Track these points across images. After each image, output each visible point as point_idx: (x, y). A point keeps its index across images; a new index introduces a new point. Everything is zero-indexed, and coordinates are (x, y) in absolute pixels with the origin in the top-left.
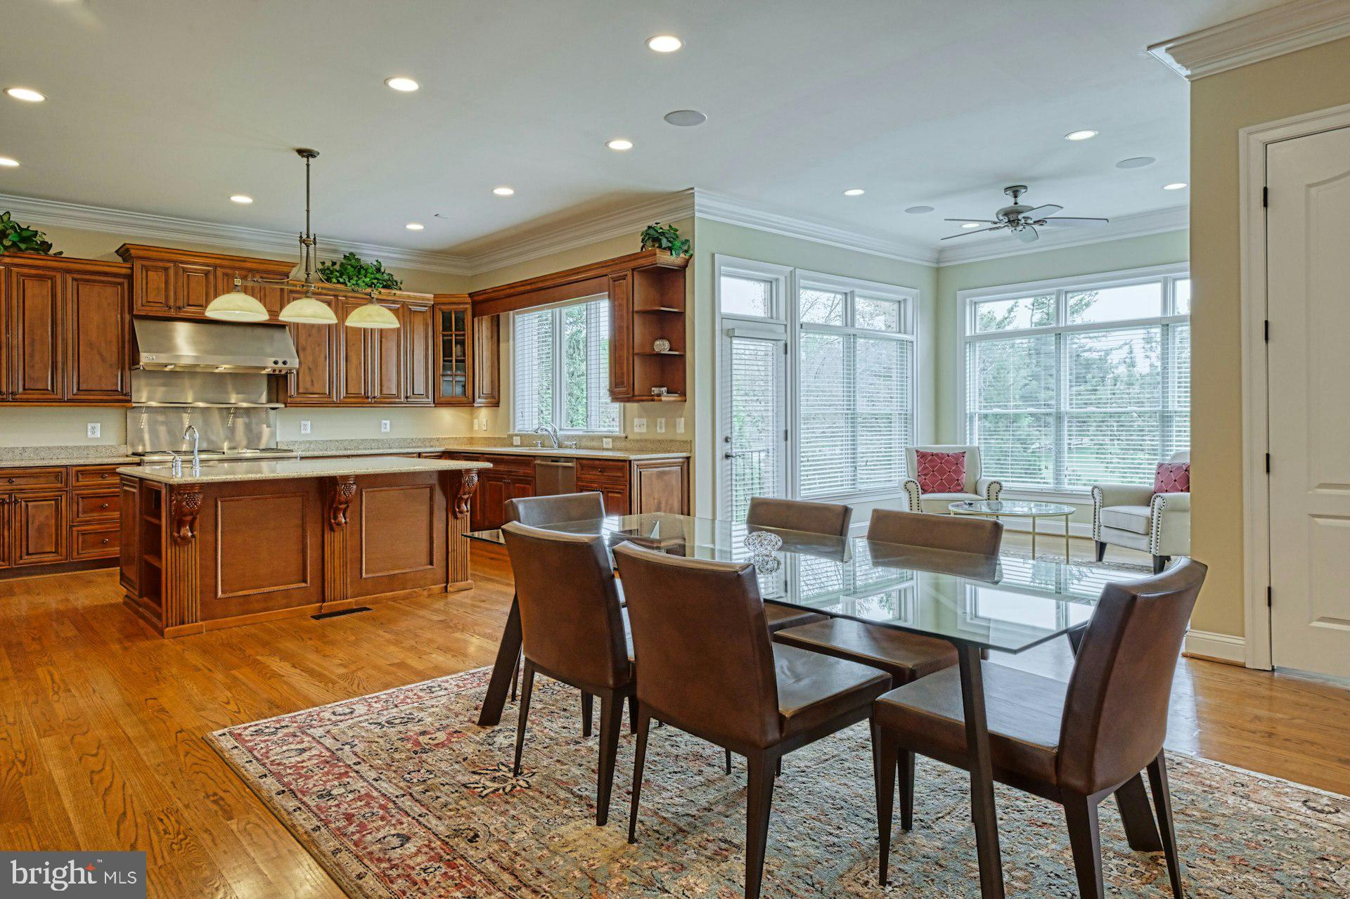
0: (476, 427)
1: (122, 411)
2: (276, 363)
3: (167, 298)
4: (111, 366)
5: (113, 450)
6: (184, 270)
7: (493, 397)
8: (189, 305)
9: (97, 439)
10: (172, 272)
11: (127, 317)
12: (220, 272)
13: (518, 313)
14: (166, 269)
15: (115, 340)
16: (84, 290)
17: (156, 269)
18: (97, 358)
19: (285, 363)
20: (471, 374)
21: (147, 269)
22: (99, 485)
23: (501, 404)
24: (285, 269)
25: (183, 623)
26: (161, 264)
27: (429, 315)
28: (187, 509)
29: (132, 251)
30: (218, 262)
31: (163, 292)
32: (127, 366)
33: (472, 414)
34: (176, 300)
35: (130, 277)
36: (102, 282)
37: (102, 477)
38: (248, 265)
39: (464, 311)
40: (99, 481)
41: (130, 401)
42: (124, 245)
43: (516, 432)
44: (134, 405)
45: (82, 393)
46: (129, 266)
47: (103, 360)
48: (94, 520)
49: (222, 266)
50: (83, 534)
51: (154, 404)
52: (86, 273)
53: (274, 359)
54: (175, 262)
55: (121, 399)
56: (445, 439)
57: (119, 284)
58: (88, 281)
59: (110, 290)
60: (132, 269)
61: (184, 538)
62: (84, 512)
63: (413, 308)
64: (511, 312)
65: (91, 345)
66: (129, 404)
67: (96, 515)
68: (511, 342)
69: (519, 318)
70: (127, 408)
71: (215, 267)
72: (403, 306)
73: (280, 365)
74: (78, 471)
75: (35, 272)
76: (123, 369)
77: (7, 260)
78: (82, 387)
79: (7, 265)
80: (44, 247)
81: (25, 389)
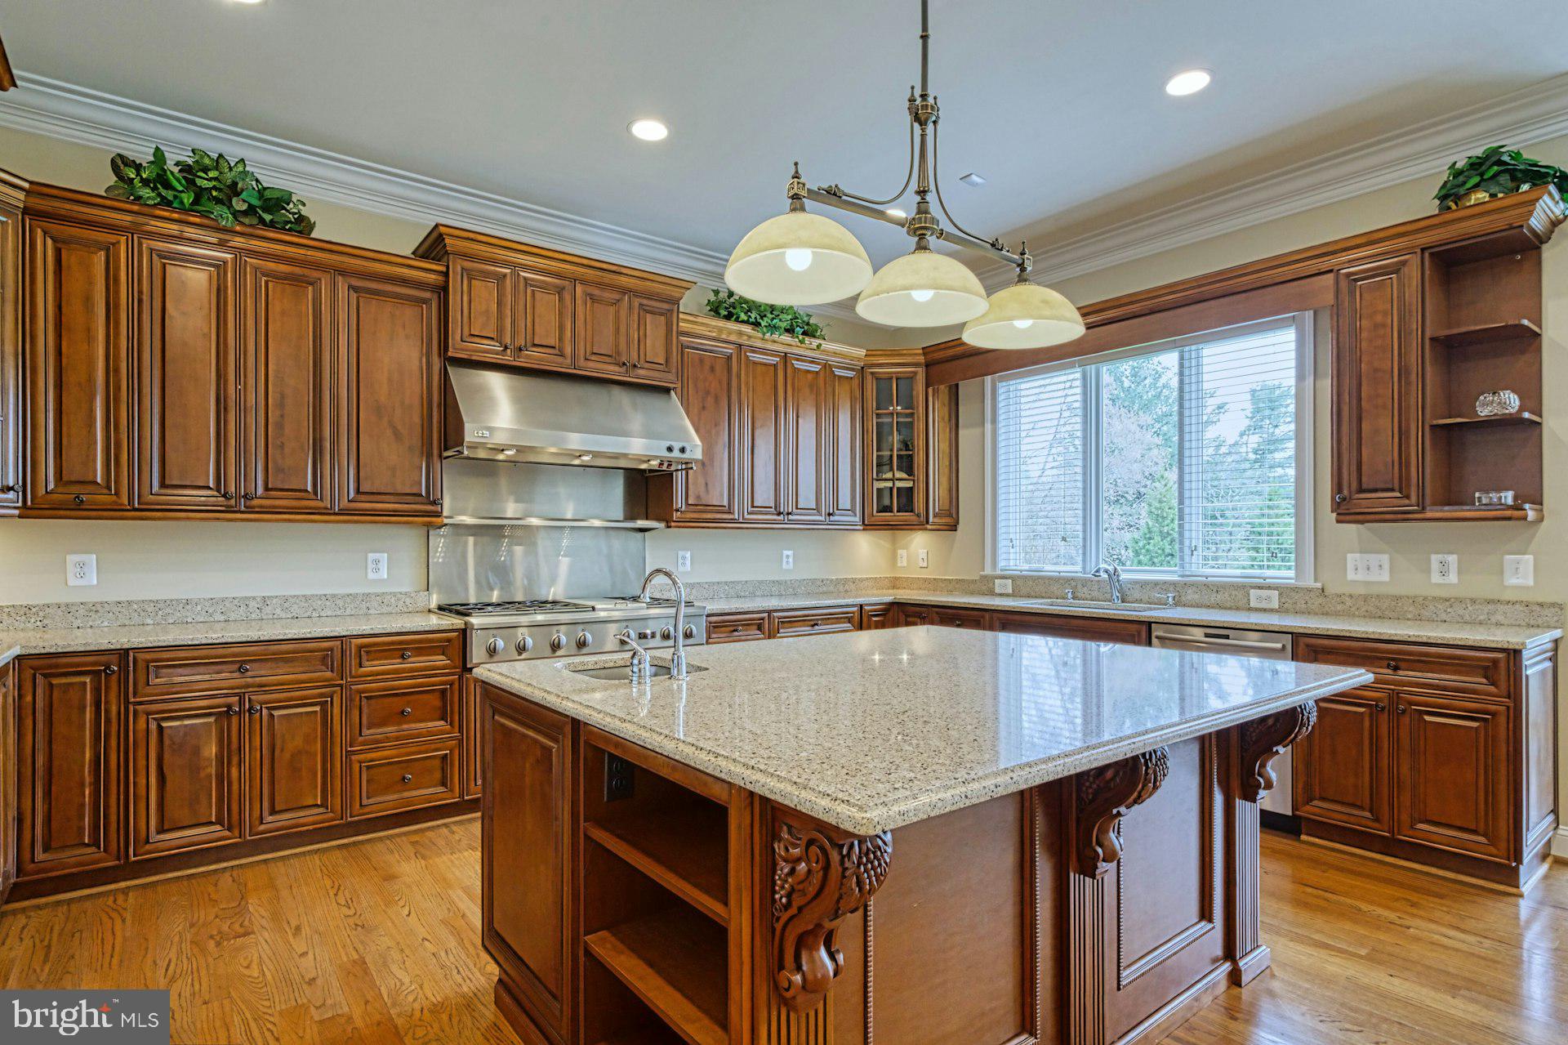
0: (902, 562)
1: (422, 530)
2: (670, 449)
3: (500, 330)
4: (410, 448)
5: (408, 601)
6: (527, 282)
7: (950, 515)
8: (535, 345)
9: (382, 580)
10: (508, 285)
11: (437, 361)
13: (1002, 379)
14: (500, 279)
15: (416, 402)
16: (370, 308)
17: (486, 275)
18: (389, 432)
19: (683, 450)
20: (922, 477)
21: (470, 275)
22: (396, 671)
23: (960, 527)
24: (675, 293)
26: (492, 268)
27: (855, 383)
29: (448, 241)
30: (578, 270)
31: (493, 320)
32: (435, 452)
33: (894, 541)
34: (513, 337)
35: (442, 290)
36: (394, 293)
37: (402, 657)
38: (623, 280)
39: (912, 377)
40: (396, 664)
41: (439, 514)
42: (437, 226)
43: (999, 572)
44: (444, 521)
45: (363, 497)
46: (444, 269)
47: (397, 435)
48: (388, 739)
49: (584, 282)
50: (368, 768)
51: (467, 520)
52: (369, 278)
53: (668, 444)
54: (513, 265)
55: (426, 511)
56: (862, 580)
57: (424, 301)
58: (375, 292)
59: (409, 313)
60: (446, 274)
62: (372, 725)
63: (838, 372)
64: (988, 379)
65: (378, 410)
66: (439, 520)
67: (390, 729)
68: (988, 426)
69: (1002, 388)
70: (429, 525)
71: (574, 279)
72: (825, 366)
73: (676, 454)
74: (360, 647)
75: (283, 268)
76: (429, 456)
77: (239, 241)
78: (364, 488)
79: (238, 252)
80: (302, 225)
81: (267, 489)
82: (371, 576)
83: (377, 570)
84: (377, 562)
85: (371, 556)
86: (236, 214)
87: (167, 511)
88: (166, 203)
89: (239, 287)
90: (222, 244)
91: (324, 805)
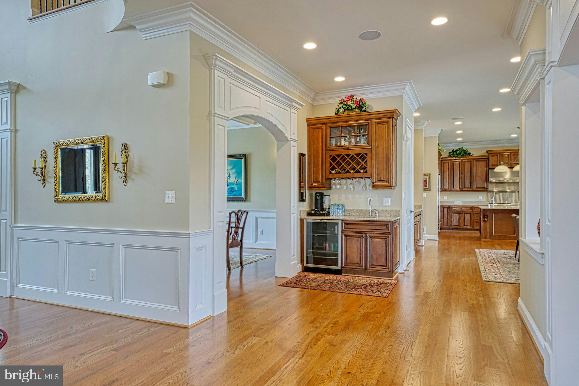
1: (486, 192)
3: (497, 163)
5: (485, 202)
6: (502, 155)
9: (481, 200)
10: (498, 156)
11: (487, 169)
12: (512, 154)
14: (497, 156)
15: (484, 175)
16: (478, 163)
17: (495, 156)
18: (480, 180)
21: (492, 156)
25: (485, 239)
26: (496, 154)
28: (485, 214)
29: (489, 152)
30: (511, 151)
35: (488, 159)
36: (481, 161)
41: (488, 190)
42: (488, 150)
44: (489, 191)
46: (488, 156)
47: (482, 180)
48: (478, 219)
52: (478, 159)
54: (499, 153)
55: (486, 189)
57: (486, 161)
58: (479, 161)
59: (483, 163)
61: (485, 221)
62: (476, 217)
65: (479, 176)
71: (511, 153)
74: (475, 207)
75: (467, 160)
76: (486, 182)
77: (462, 158)
78: (477, 187)
79: (462, 160)
80: (469, 154)
81: (465, 188)
82: (479, 199)
83: (480, 198)
84: (480, 197)
85: (480, 196)
86: (461, 156)
87: (454, 191)
88: (454, 156)
89: (462, 164)
90: (460, 159)
91: (470, 226)
